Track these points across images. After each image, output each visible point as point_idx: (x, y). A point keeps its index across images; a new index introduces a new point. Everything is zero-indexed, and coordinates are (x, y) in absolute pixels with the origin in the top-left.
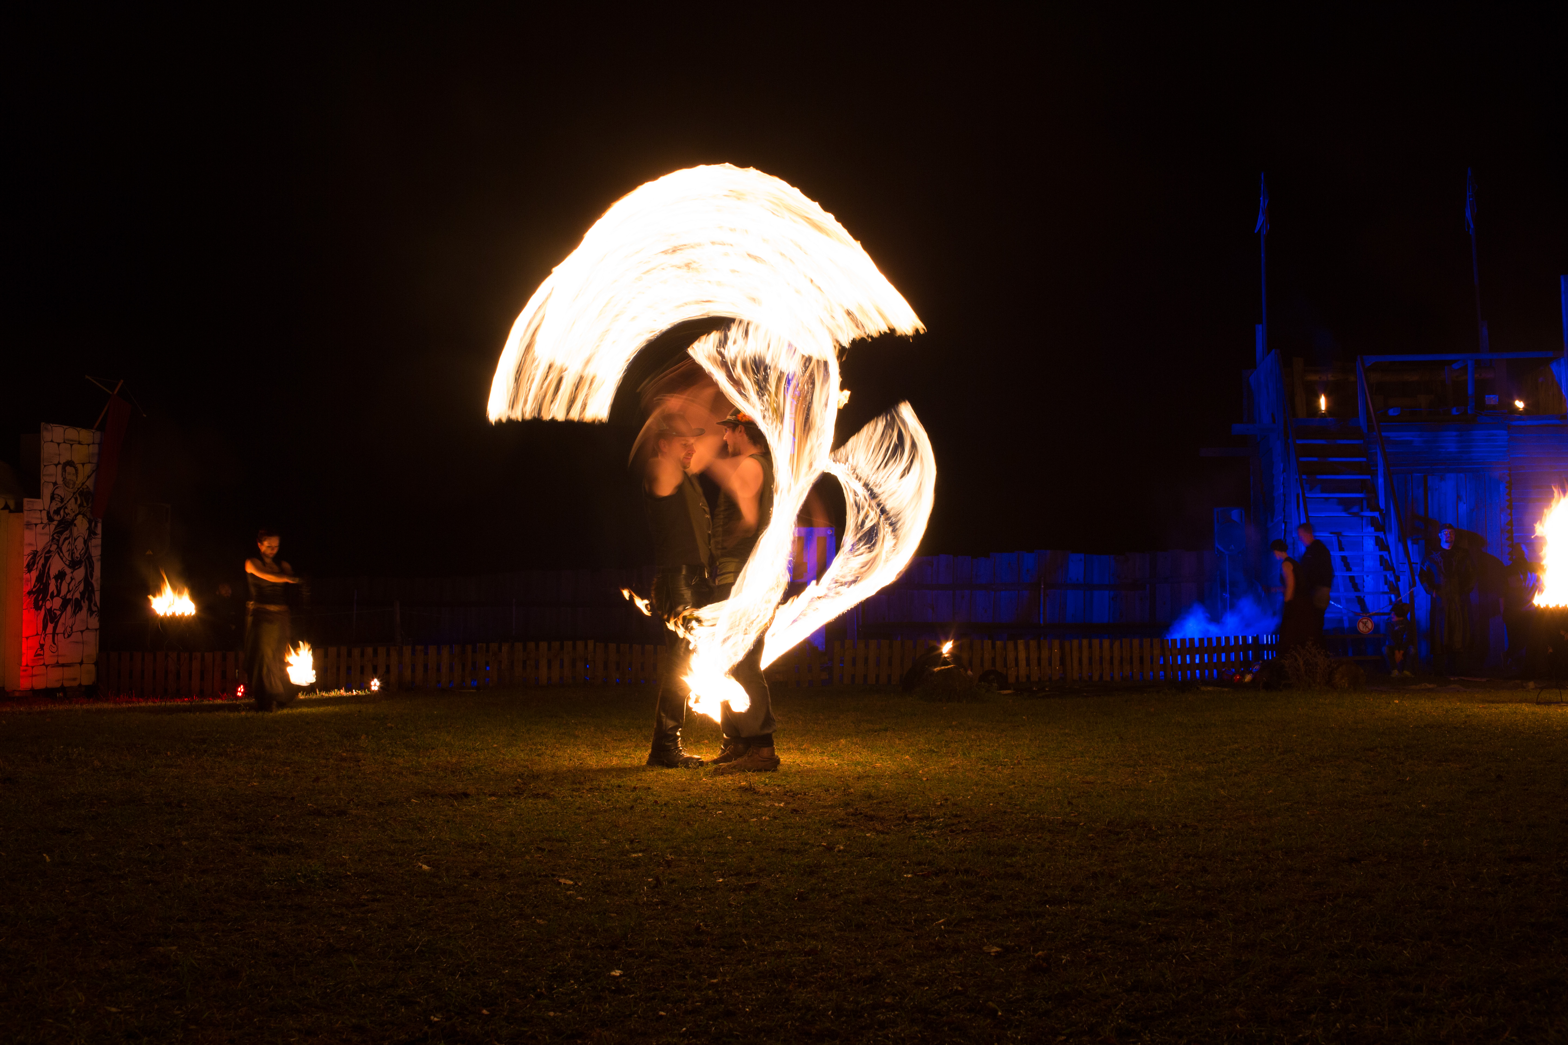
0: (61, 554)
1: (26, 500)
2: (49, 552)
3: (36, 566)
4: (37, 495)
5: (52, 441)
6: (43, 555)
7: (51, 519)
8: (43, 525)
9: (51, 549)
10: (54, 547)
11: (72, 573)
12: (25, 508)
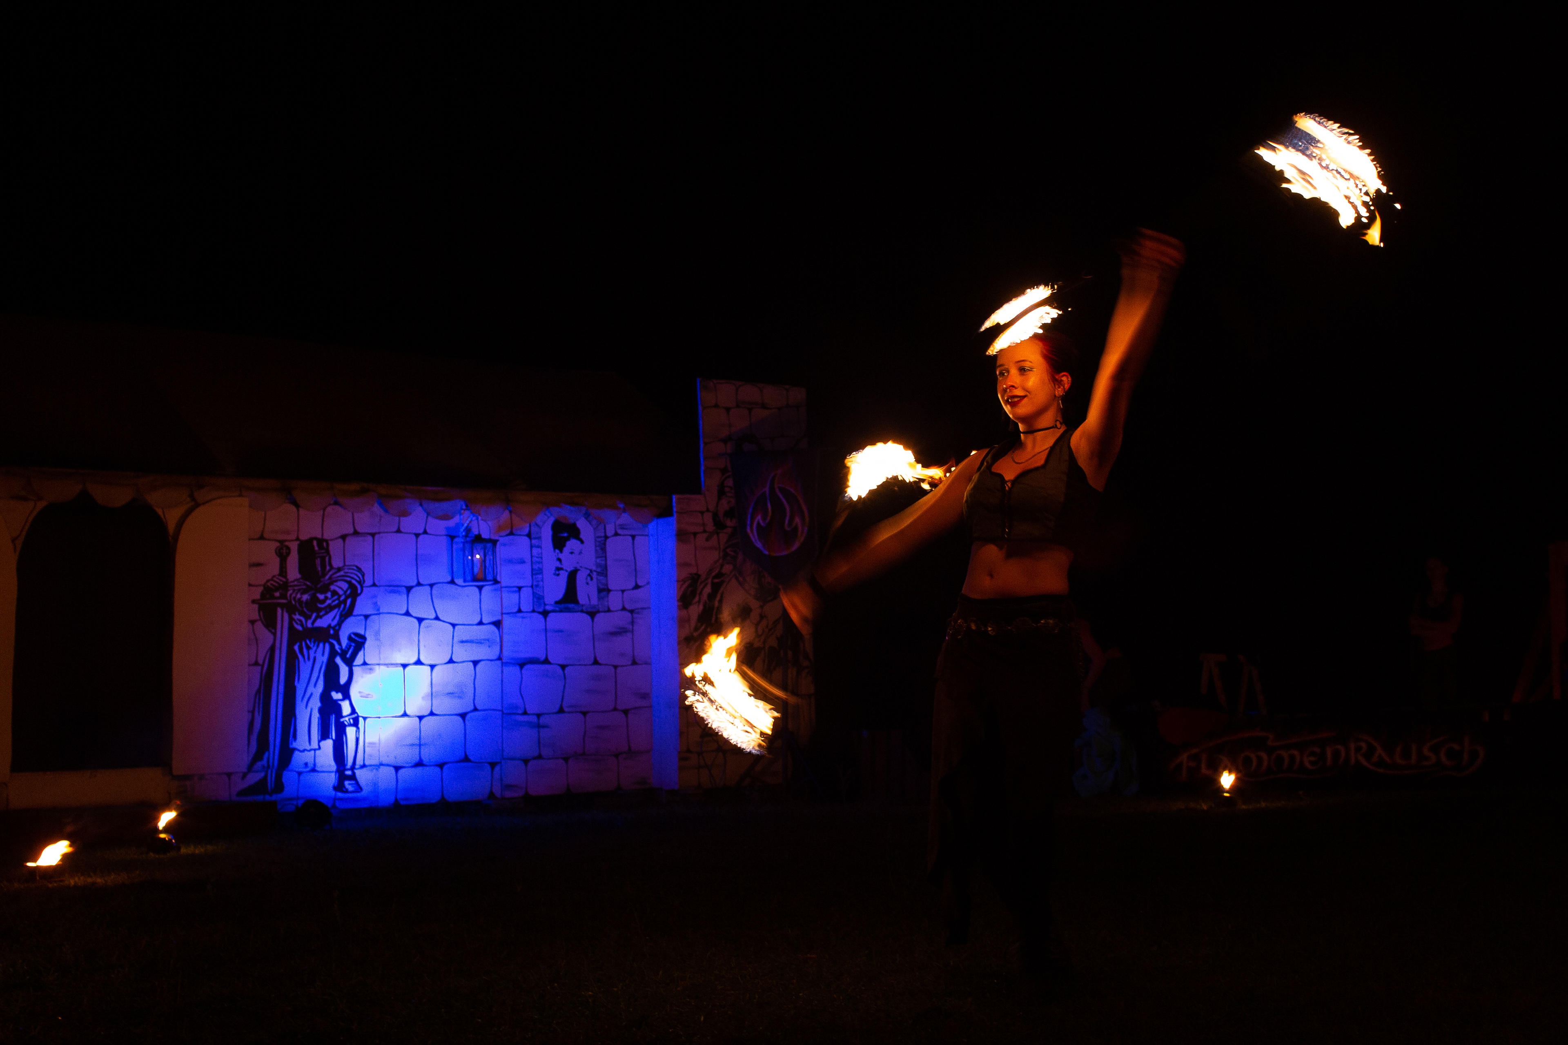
0: (741, 579)
1: (675, 498)
2: (720, 575)
3: (697, 599)
4: (695, 488)
5: (716, 406)
6: (710, 581)
7: (719, 525)
8: (705, 535)
9: (724, 571)
10: (727, 568)
11: (762, 607)
12: (675, 509)
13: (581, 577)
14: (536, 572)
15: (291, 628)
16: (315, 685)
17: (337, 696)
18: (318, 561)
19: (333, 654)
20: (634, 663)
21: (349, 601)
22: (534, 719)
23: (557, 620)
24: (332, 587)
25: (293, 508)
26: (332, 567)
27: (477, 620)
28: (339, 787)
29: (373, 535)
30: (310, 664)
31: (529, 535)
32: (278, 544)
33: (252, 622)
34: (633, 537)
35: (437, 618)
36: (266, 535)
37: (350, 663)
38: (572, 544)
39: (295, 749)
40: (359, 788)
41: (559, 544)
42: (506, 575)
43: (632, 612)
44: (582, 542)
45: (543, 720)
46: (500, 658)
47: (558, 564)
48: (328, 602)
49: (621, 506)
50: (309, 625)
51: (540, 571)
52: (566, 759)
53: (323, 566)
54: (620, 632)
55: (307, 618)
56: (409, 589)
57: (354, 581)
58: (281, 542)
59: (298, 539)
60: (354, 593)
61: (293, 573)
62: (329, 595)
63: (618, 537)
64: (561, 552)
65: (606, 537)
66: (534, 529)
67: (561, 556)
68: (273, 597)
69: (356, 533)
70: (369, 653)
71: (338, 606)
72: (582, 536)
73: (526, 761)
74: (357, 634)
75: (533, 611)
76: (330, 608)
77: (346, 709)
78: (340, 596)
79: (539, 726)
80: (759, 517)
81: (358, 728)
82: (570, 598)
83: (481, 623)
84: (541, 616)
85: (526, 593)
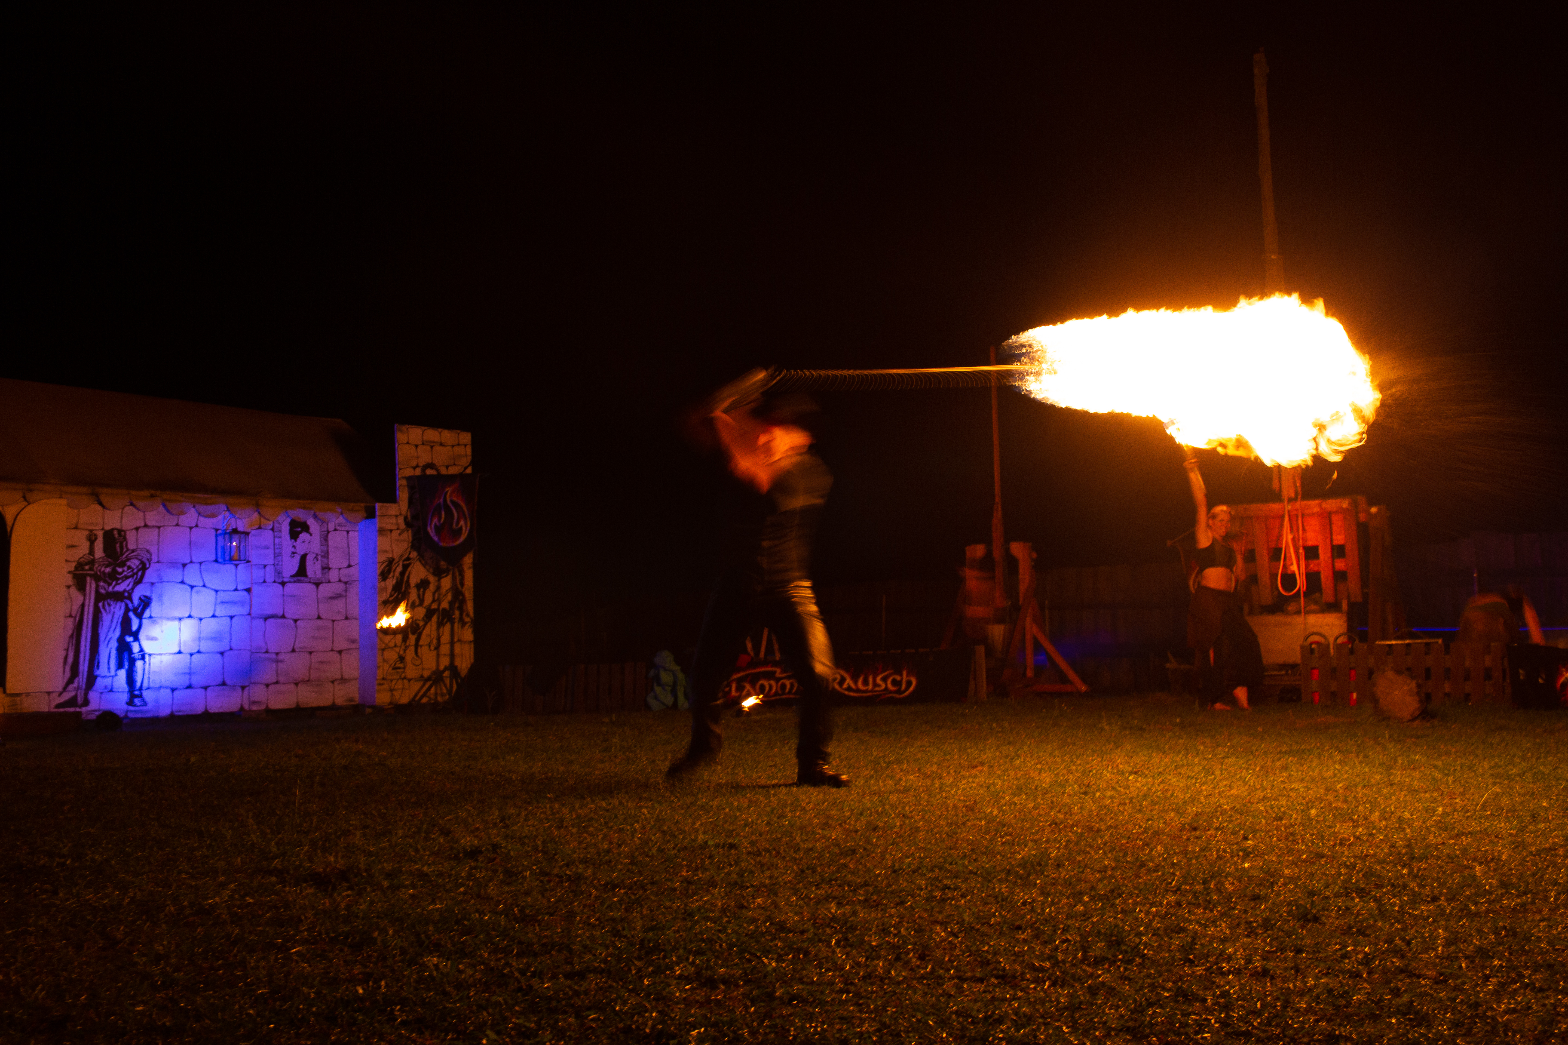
1: (379, 506)
2: (408, 559)
3: (391, 575)
4: (393, 499)
5: (408, 443)
6: (401, 562)
7: (408, 525)
8: (399, 532)
9: (411, 556)
10: (414, 554)
11: (437, 581)
12: (378, 513)
13: (309, 560)
14: (277, 555)
15: (97, 592)
16: (114, 631)
17: (129, 639)
18: (118, 546)
19: (127, 610)
20: (347, 618)
21: (140, 573)
22: (274, 656)
23: (291, 588)
24: (128, 563)
25: (99, 508)
26: (128, 550)
27: (234, 588)
28: (130, 703)
29: (159, 527)
30: (110, 616)
31: (273, 529)
32: (87, 533)
33: (68, 587)
34: (348, 532)
35: (204, 586)
36: (79, 526)
37: (140, 616)
38: (303, 536)
39: (97, 677)
40: (145, 703)
41: (294, 536)
42: (255, 557)
43: (346, 583)
44: (311, 535)
45: (281, 657)
46: (249, 614)
47: (293, 550)
48: (125, 573)
49: (339, 510)
50: (111, 589)
51: (280, 555)
52: (297, 684)
53: (121, 548)
54: (338, 597)
55: (110, 584)
56: (184, 565)
57: (144, 560)
58: (91, 531)
59: (103, 529)
60: (144, 568)
61: (99, 552)
62: (125, 568)
63: (336, 532)
64: (296, 541)
65: (328, 532)
66: (276, 525)
67: (295, 544)
68: (83, 570)
69: (146, 526)
70: (154, 609)
71: (132, 576)
72: (311, 530)
73: (267, 686)
74: (145, 597)
75: (274, 582)
76: (127, 578)
77: (136, 648)
78: (133, 570)
79: (277, 661)
80: (435, 520)
81: (145, 662)
82: (301, 572)
83: (236, 590)
84: (280, 586)
85: (270, 570)
